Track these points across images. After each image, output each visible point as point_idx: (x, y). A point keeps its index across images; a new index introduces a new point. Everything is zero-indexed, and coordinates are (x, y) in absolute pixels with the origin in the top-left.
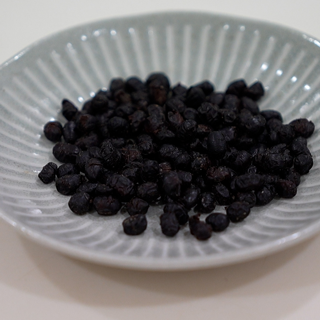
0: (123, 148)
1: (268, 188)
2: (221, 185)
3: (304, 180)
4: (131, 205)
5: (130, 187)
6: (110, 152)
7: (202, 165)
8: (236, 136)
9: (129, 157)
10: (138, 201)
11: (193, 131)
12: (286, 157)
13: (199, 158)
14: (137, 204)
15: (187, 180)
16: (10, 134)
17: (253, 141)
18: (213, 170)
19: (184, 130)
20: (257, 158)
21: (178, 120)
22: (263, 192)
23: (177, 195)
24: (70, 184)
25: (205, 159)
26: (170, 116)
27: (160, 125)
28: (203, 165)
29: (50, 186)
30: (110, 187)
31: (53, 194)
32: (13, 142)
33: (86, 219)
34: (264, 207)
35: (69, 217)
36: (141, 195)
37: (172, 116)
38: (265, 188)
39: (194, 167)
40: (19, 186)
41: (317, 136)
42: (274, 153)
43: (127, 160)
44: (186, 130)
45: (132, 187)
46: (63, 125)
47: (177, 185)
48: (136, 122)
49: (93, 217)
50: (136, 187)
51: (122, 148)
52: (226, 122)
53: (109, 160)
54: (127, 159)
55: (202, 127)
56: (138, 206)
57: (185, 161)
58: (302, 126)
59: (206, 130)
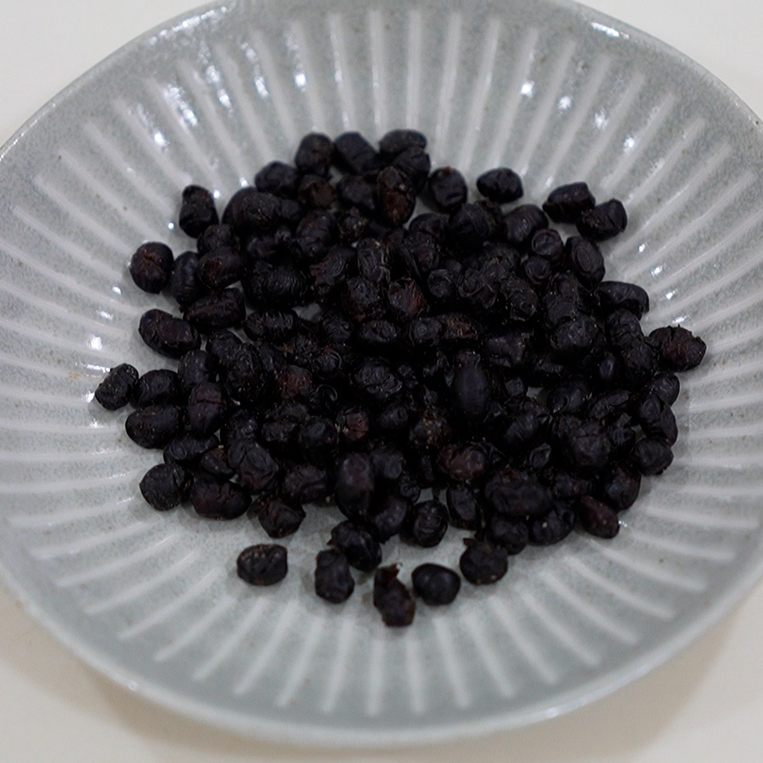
0: (285, 345)
1: (558, 515)
2: (463, 490)
3: (648, 491)
4: (265, 513)
5: (270, 474)
6: (245, 374)
7: (431, 438)
8: (526, 356)
9: (284, 387)
10: (280, 510)
11: (431, 345)
12: (618, 435)
13: (427, 422)
14: (275, 515)
15: (390, 475)
16: (58, 271)
17: (562, 372)
18: (450, 457)
19: (411, 338)
20: (557, 426)
21: (409, 304)
22: (545, 525)
23: (360, 512)
24: (154, 430)
25: (439, 425)
26: (393, 293)
27: (371, 305)
28: (433, 439)
29: (118, 418)
30: (228, 465)
31: (120, 441)
32: (60, 294)
33: (172, 521)
34: (546, 549)
35: (136, 514)
36: (289, 493)
37: (397, 291)
38: (553, 514)
39: (414, 439)
40: (47, 421)
41: (706, 372)
42: (587, 435)
43: (281, 391)
44: (415, 341)
45: (273, 474)
46: (176, 255)
47: (363, 493)
48: (324, 285)
49: (188, 517)
50: (280, 476)
51: (283, 346)
52: (513, 320)
53: (242, 389)
54: (281, 389)
55: (458, 326)
56: (279, 521)
57: (397, 424)
58: (676, 350)
59: (466, 333)
